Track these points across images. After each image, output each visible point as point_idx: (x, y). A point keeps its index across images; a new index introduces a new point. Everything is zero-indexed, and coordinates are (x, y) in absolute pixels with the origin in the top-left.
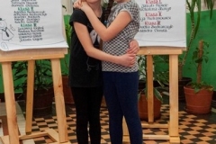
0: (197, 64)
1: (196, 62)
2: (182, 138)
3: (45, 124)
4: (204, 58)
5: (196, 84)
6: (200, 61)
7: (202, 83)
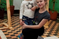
0: (53, 4)
1: (53, 3)
2: (49, 27)
3: (2, 21)
4: (55, 2)
5: (53, 10)
6: (54, 3)
7: (54, 10)
